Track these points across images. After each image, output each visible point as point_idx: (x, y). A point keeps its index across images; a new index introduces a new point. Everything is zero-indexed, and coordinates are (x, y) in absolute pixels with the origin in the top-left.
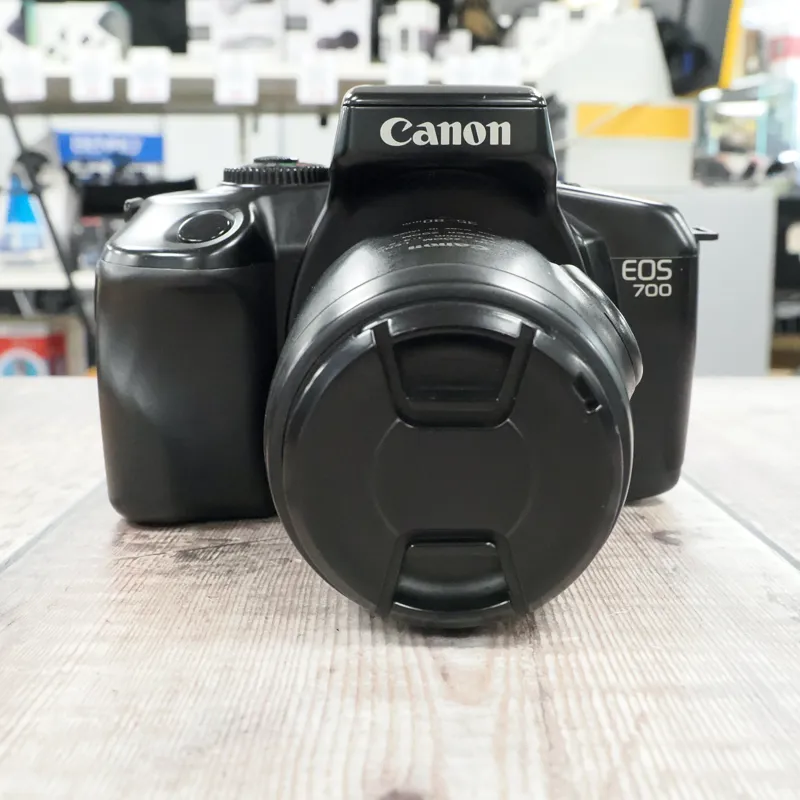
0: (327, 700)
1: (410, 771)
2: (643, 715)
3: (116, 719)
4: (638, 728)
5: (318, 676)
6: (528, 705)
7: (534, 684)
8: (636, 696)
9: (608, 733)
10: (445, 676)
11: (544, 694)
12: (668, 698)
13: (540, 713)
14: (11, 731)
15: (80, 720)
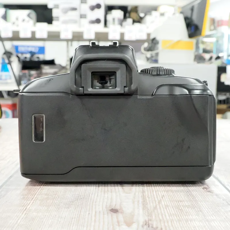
1: (115, 205)
2: (163, 196)
3: (54, 196)
4: (162, 198)
6: (140, 194)
8: (163, 192)
9: (156, 199)
11: (143, 192)
13: (142, 195)
14: (33, 198)
15: (47, 196)
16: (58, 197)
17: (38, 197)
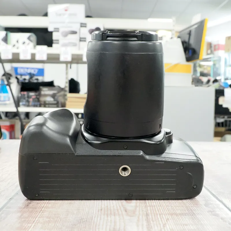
0: (101, 215)
2: (168, 219)
3: (56, 219)
4: (167, 221)
5: (98, 211)
6: (144, 217)
7: (145, 213)
8: (167, 215)
9: (161, 222)
10: (126, 211)
11: (147, 215)
12: (174, 216)
13: (146, 218)
14: (34, 221)
15: (48, 219)
16: (60, 220)
17: (40, 220)
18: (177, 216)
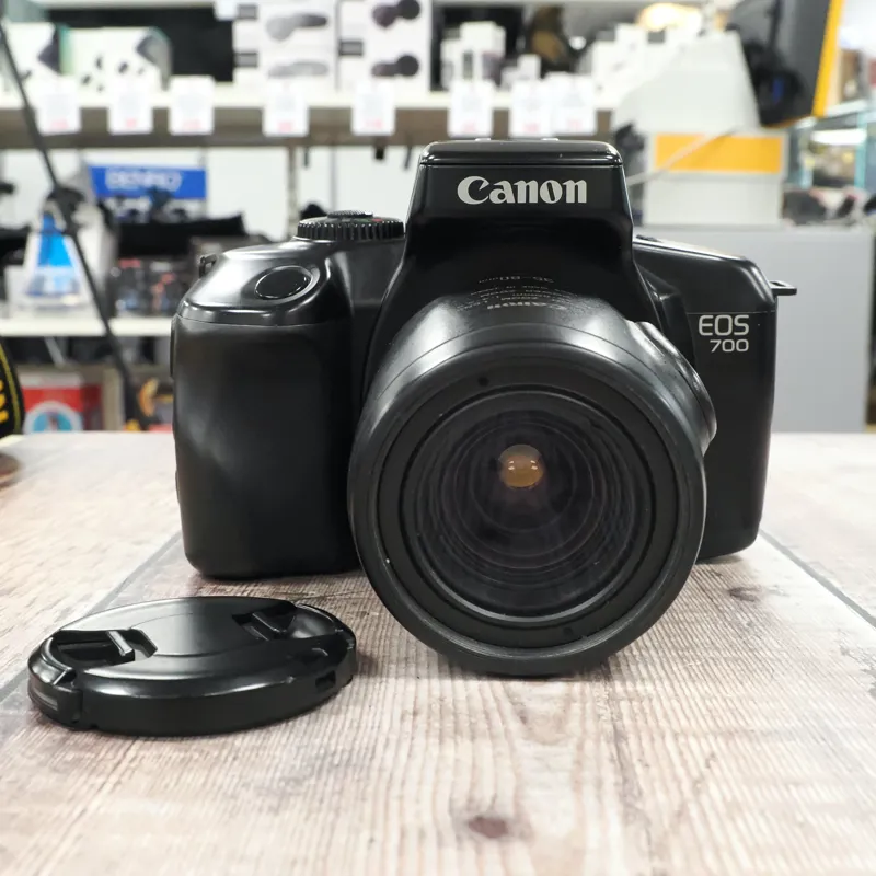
0: (412, 739)
1: (494, 799)
3: (216, 754)
4: (708, 766)
5: (402, 718)
6: (603, 744)
7: (609, 728)
8: (706, 738)
9: (681, 771)
10: (524, 720)
11: (618, 736)
12: (738, 741)
13: (615, 753)
14: (119, 763)
15: (182, 755)
17: (143, 757)
18: (750, 740)
